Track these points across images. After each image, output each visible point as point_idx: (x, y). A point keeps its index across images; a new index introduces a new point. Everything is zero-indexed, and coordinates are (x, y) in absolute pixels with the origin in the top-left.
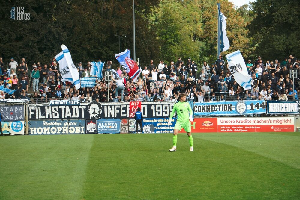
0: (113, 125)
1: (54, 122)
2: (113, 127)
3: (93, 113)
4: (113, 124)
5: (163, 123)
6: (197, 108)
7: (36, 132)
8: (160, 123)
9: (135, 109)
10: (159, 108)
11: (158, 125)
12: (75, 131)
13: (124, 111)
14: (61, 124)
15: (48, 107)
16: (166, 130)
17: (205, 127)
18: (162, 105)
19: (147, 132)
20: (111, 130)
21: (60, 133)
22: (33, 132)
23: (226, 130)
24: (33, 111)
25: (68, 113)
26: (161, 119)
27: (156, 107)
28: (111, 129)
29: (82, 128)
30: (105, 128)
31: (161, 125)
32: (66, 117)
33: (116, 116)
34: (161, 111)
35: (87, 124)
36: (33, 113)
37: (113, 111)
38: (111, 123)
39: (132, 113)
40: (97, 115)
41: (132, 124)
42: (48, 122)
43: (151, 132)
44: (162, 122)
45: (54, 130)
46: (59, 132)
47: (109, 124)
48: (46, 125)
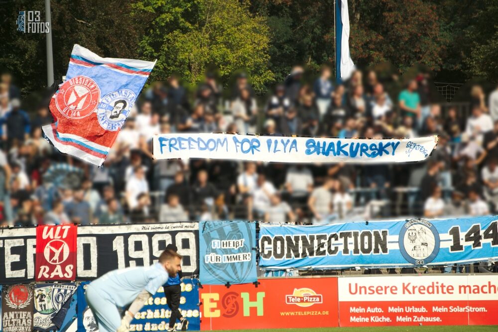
6: (270, 243)
9: (53, 249)
10: (138, 246)
13: (17, 258)
16: (163, 323)
17: (295, 308)
18: (150, 235)
23: (367, 320)
27: (130, 243)
34: (144, 254)
39: (46, 263)
41: (46, 302)
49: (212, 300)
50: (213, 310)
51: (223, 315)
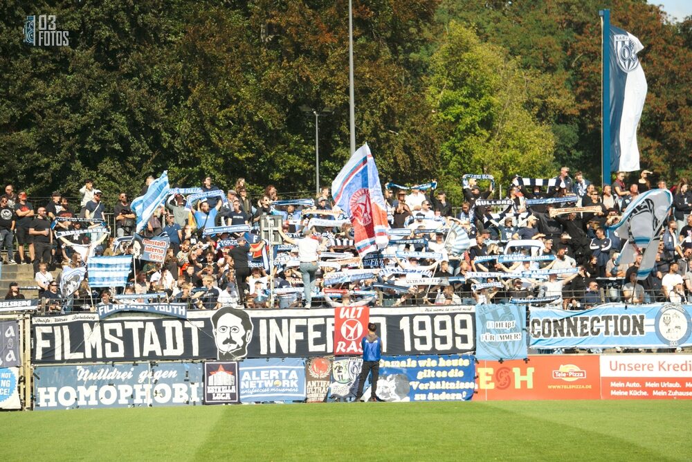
0: (284, 377)
1: (108, 370)
2: (286, 383)
3: (225, 343)
4: (284, 373)
5: (436, 371)
6: (539, 325)
7: (57, 399)
8: (425, 371)
9: (350, 328)
10: (422, 326)
11: (420, 375)
12: (173, 395)
13: (318, 334)
14: (130, 376)
15: (92, 324)
16: (444, 393)
17: (561, 382)
18: (433, 316)
20: (278, 392)
21: (126, 402)
22: (47, 401)
23: (626, 393)
24: (45, 336)
25: (152, 343)
26: (429, 359)
27: (415, 323)
28: (279, 388)
29: (194, 388)
30: (260, 386)
31: (429, 376)
32: (146, 354)
33: (293, 351)
34: (427, 333)
35: (209, 375)
36: (47, 344)
37: (286, 334)
38: (278, 369)
39: (343, 340)
40: (238, 347)
41: (343, 373)
42: (93, 370)
43: (398, 399)
44: (432, 368)
45: (108, 395)
46: (123, 401)
47: (274, 374)
48: (85, 379)
49: (487, 374)
50: (488, 382)
51: (497, 387)
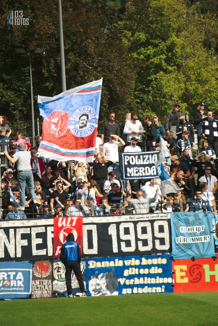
0: (12, 278)
2: (13, 283)
4: (12, 274)
5: (139, 269)
8: (130, 269)
9: (66, 234)
10: (127, 231)
11: (126, 273)
13: (40, 241)
16: (146, 287)
18: (135, 223)
19: (99, 292)
20: (7, 291)
26: (133, 259)
27: (121, 229)
28: (7, 287)
31: (133, 273)
33: (19, 255)
34: (131, 237)
37: (12, 241)
38: (7, 272)
43: (109, 294)
44: (136, 267)
47: (3, 275)
49: (182, 270)
50: (182, 277)
51: (190, 281)
